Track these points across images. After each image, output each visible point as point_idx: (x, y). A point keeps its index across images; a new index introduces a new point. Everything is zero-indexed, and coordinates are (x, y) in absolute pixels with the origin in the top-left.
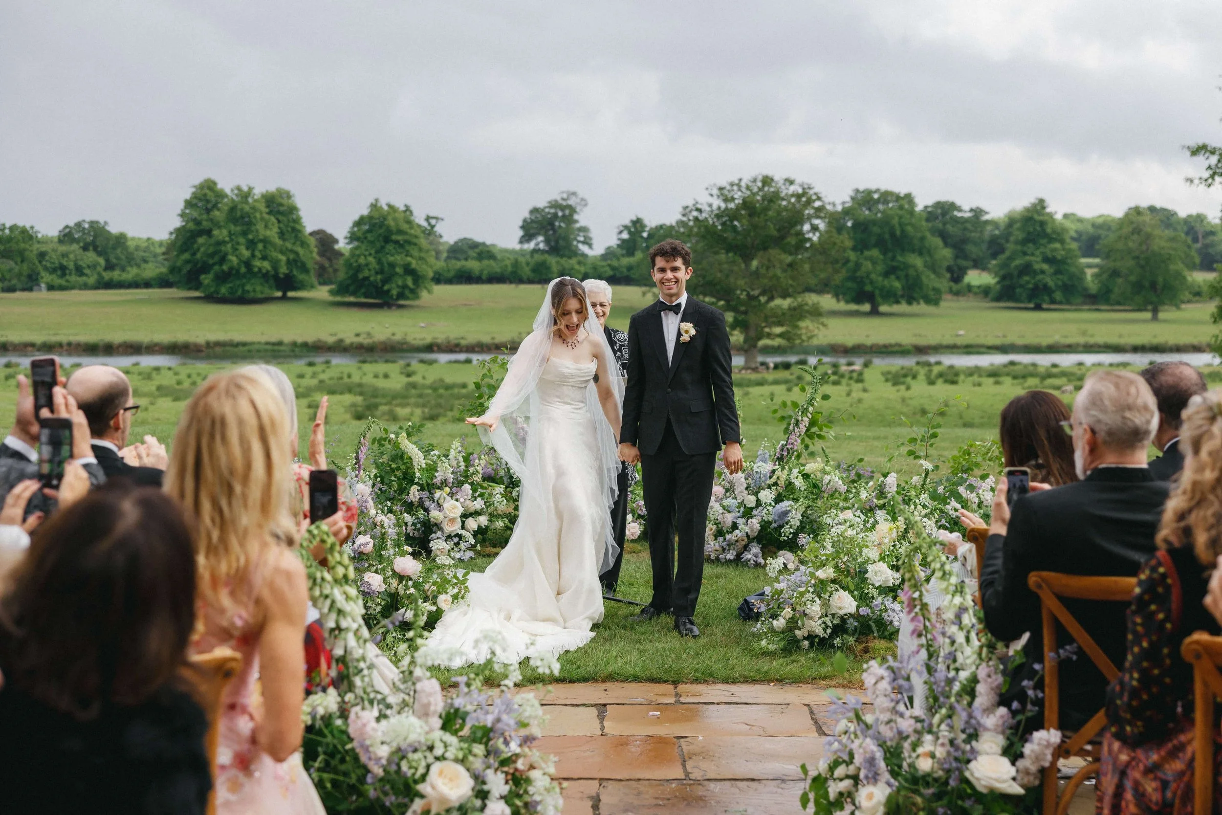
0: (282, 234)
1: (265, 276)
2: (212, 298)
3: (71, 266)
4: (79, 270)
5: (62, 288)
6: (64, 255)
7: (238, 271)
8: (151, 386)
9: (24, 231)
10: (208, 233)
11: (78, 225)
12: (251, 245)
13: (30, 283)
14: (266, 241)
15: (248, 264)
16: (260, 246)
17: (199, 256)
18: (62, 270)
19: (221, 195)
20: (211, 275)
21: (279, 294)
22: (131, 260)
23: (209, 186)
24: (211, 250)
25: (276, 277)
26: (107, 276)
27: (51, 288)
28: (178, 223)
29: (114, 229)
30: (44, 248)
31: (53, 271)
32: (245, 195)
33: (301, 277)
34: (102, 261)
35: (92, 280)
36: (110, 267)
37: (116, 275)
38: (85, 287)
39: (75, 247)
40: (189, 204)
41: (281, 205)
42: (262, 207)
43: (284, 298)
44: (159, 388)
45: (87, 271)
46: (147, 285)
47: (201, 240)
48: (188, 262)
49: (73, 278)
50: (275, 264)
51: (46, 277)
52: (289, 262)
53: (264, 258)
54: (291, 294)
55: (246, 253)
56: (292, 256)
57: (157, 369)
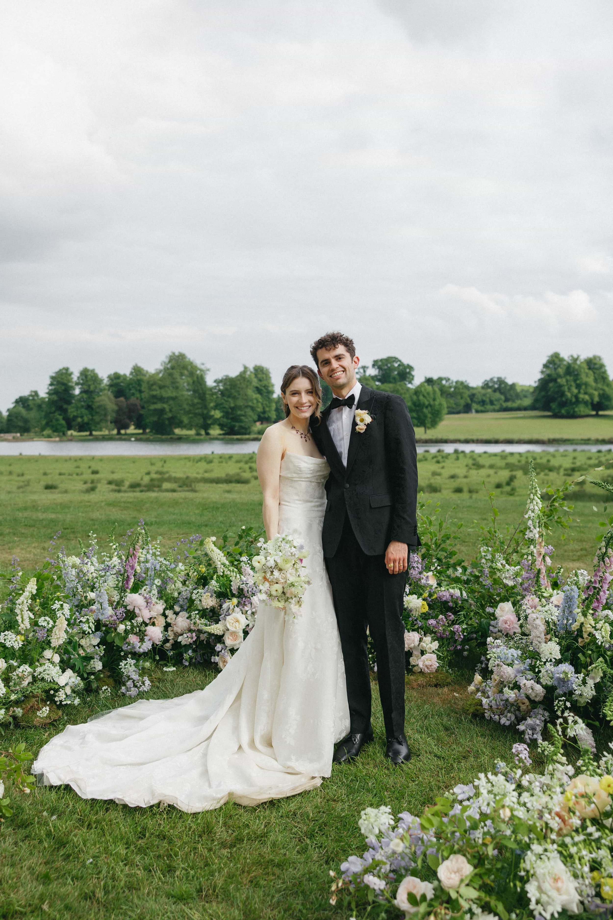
0: (596, 380)
1: (586, 403)
2: (556, 416)
3: (488, 400)
4: (492, 403)
5: (482, 412)
6: (484, 395)
7: (571, 401)
8: (502, 463)
9: (462, 383)
10: (555, 380)
11: (492, 379)
12: (578, 386)
13: (467, 409)
14: (586, 384)
15: (576, 397)
16: (583, 387)
17: (549, 393)
18: (483, 403)
19: (562, 360)
20: (556, 403)
21: (594, 413)
22: (518, 396)
23: (556, 356)
24: (556, 389)
25: (592, 404)
26: (505, 405)
27: (477, 411)
28: (539, 376)
29: (510, 381)
30: (474, 392)
31: (479, 403)
32: (575, 360)
33: (607, 403)
34: (503, 397)
35: (497, 407)
36: (507, 400)
37: (509, 404)
38: (494, 411)
39: (489, 390)
40: (545, 366)
41: (595, 364)
42: (585, 366)
43: (597, 416)
44: (507, 464)
45: (495, 403)
46: (525, 409)
47: (551, 385)
48: (543, 397)
49: (489, 407)
50: (591, 396)
51: (475, 406)
52: (600, 395)
53: (586, 393)
54: (601, 413)
55: (575, 391)
56: (601, 392)
57: (512, 454)
